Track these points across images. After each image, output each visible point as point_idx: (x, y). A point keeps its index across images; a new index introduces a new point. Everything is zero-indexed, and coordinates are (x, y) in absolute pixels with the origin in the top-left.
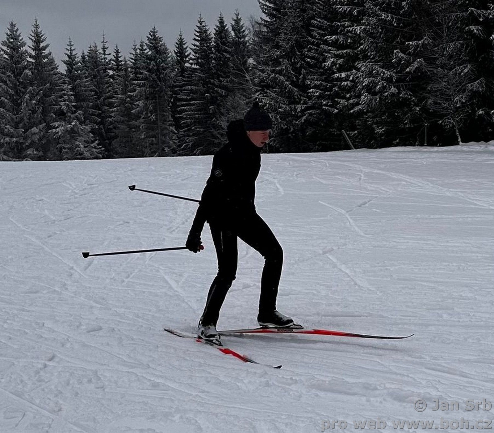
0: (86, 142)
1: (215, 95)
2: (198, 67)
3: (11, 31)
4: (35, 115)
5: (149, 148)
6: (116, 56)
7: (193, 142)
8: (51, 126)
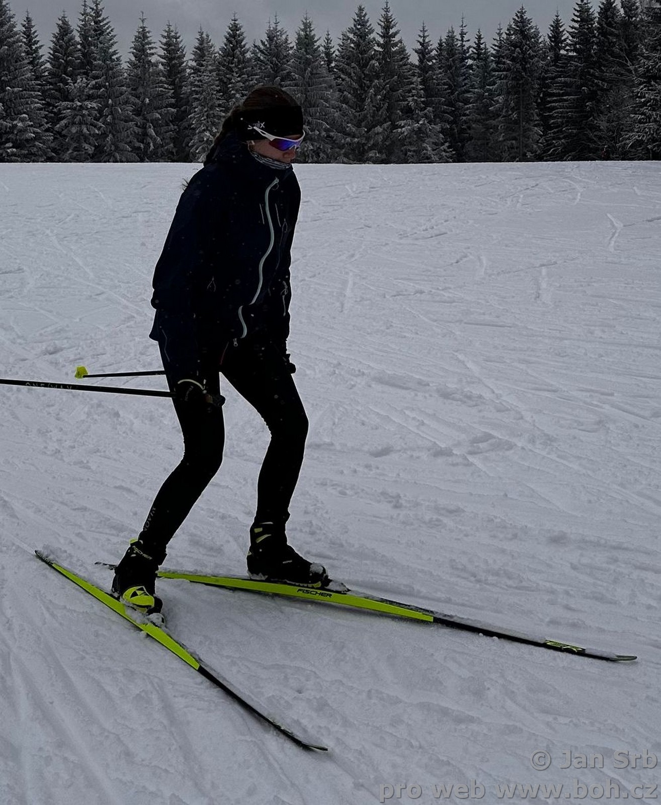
0: (435, 145)
1: (595, 88)
2: (575, 54)
3: (359, 15)
4: (380, 113)
5: (508, 153)
6: (477, 42)
7: (563, 146)
8: (397, 125)
